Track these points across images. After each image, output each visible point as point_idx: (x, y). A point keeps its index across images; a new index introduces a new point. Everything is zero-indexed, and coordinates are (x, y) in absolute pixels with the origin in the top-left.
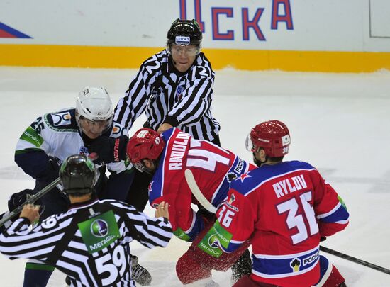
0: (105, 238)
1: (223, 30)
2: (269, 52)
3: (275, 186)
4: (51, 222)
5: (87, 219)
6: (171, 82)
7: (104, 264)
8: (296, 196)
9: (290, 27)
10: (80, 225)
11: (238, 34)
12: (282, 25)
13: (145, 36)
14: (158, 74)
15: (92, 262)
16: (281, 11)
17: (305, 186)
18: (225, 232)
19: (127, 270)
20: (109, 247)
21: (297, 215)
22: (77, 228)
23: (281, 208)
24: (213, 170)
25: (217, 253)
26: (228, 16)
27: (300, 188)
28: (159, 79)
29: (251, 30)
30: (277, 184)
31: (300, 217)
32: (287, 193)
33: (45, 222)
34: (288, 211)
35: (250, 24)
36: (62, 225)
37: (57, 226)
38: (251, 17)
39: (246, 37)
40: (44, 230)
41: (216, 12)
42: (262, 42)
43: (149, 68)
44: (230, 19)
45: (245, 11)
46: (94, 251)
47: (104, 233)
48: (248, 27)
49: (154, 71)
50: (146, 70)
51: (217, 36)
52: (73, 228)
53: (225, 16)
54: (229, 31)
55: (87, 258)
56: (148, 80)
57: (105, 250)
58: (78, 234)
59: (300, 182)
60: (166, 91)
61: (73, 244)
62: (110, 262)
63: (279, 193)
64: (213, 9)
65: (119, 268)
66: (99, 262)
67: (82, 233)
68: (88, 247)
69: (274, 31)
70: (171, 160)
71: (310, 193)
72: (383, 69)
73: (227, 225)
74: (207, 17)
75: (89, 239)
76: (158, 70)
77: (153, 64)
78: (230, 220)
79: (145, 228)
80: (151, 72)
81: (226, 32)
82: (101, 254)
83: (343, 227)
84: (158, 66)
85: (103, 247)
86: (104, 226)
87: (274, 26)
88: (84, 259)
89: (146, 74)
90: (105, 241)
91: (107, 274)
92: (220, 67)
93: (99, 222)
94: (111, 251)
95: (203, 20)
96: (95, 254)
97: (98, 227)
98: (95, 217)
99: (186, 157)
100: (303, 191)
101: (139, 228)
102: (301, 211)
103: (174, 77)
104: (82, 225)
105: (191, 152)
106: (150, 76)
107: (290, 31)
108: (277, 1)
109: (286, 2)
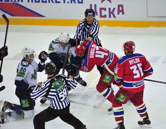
0: (60, 87)
1: (103, 15)
2: (117, 21)
3: (129, 61)
4: (44, 85)
5: (54, 82)
6: (87, 28)
7: (61, 95)
8: (136, 64)
10: (52, 84)
11: (108, 16)
12: (121, 13)
13: (80, 16)
14: (84, 27)
15: (58, 94)
16: (121, 9)
17: (139, 61)
18: (116, 75)
19: (67, 95)
20: (62, 89)
21: (136, 70)
22: (52, 85)
23: (131, 68)
24: (103, 58)
26: (105, 10)
27: (138, 62)
28: (84, 28)
29: (112, 15)
30: (130, 61)
31: (138, 71)
32: (133, 63)
33: (42, 86)
34: (133, 69)
35: (111, 13)
36: (47, 85)
37: (46, 86)
38: (111, 11)
39: (110, 17)
40: (42, 88)
41: (101, 9)
42: (115, 18)
43: (81, 25)
44: (105, 11)
45: (110, 9)
46: (58, 91)
47: (60, 85)
48: (111, 14)
49: (83, 26)
50: (80, 26)
51: (101, 16)
52: (51, 85)
53: (104, 10)
54: (105, 15)
55: (56, 94)
56: (81, 28)
57: (61, 90)
58: (53, 87)
59: (138, 60)
60: (86, 31)
61: (51, 90)
62: (63, 94)
63: (131, 63)
64: (100, 8)
65: (65, 95)
66: (60, 94)
67: (54, 86)
68: (56, 90)
69: (118, 15)
70: (90, 54)
71: (141, 64)
72: (151, 26)
73: (116, 73)
74: (98, 11)
75: (56, 88)
76: (83, 25)
77: (81, 24)
78: (117, 71)
79: (71, 83)
80: (81, 26)
81: (104, 15)
82: (60, 92)
83: (151, 74)
84: (83, 24)
85: (60, 90)
86: (60, 83)
87: (118, 13)
88: (55, 94)
89: (80, 27)
90: (61, 88)
91: (62, 98)
92: (102, 26)
93: (58, 82)
94: (62, 90)
95: (97, 12)
96: (58, 92)
97: (58, 83)
98: (56, 81)
99: (95, 54)
100: (139, 63)
101: (69, 83)
102: (138, 69)
103: (88, 26)
104: (53, 84)
105: (97, 52)
106: (81, 27)
107: (123, 15)
108: (119, 6)
109: (122, 6)
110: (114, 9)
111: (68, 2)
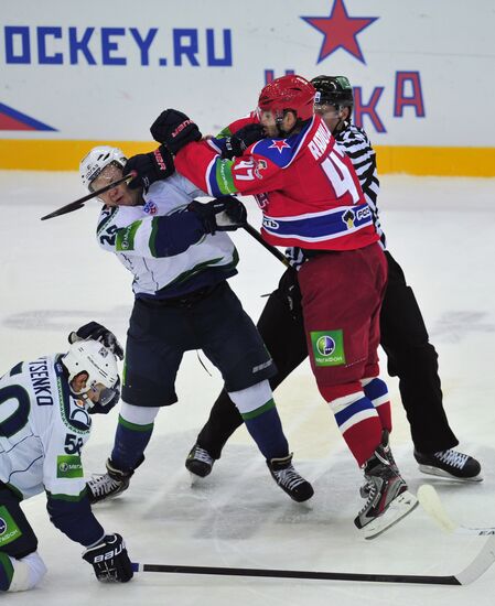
2: (391, 149)
9: (420, 113)
12: (409, 111)
16: (408, 91)
25: (338, 359)
35: (364, 109)
42: (382, 135)
48: (362, 114)
69: (399, 119)
87: (398, 113)
107: (421, 120)
108: (401, 77)
109: (414, 77)
110: (378, 92)
111: (163, 62)
